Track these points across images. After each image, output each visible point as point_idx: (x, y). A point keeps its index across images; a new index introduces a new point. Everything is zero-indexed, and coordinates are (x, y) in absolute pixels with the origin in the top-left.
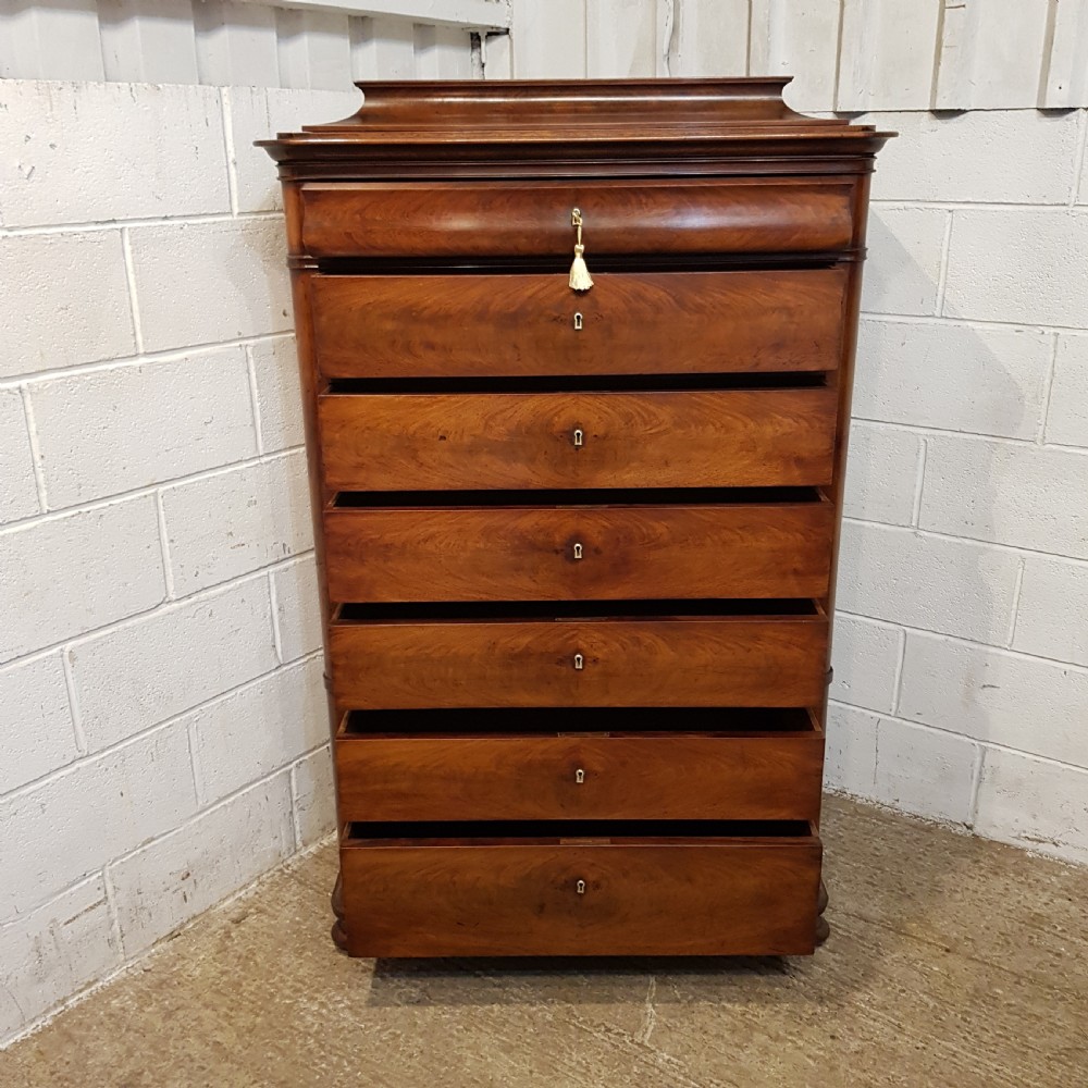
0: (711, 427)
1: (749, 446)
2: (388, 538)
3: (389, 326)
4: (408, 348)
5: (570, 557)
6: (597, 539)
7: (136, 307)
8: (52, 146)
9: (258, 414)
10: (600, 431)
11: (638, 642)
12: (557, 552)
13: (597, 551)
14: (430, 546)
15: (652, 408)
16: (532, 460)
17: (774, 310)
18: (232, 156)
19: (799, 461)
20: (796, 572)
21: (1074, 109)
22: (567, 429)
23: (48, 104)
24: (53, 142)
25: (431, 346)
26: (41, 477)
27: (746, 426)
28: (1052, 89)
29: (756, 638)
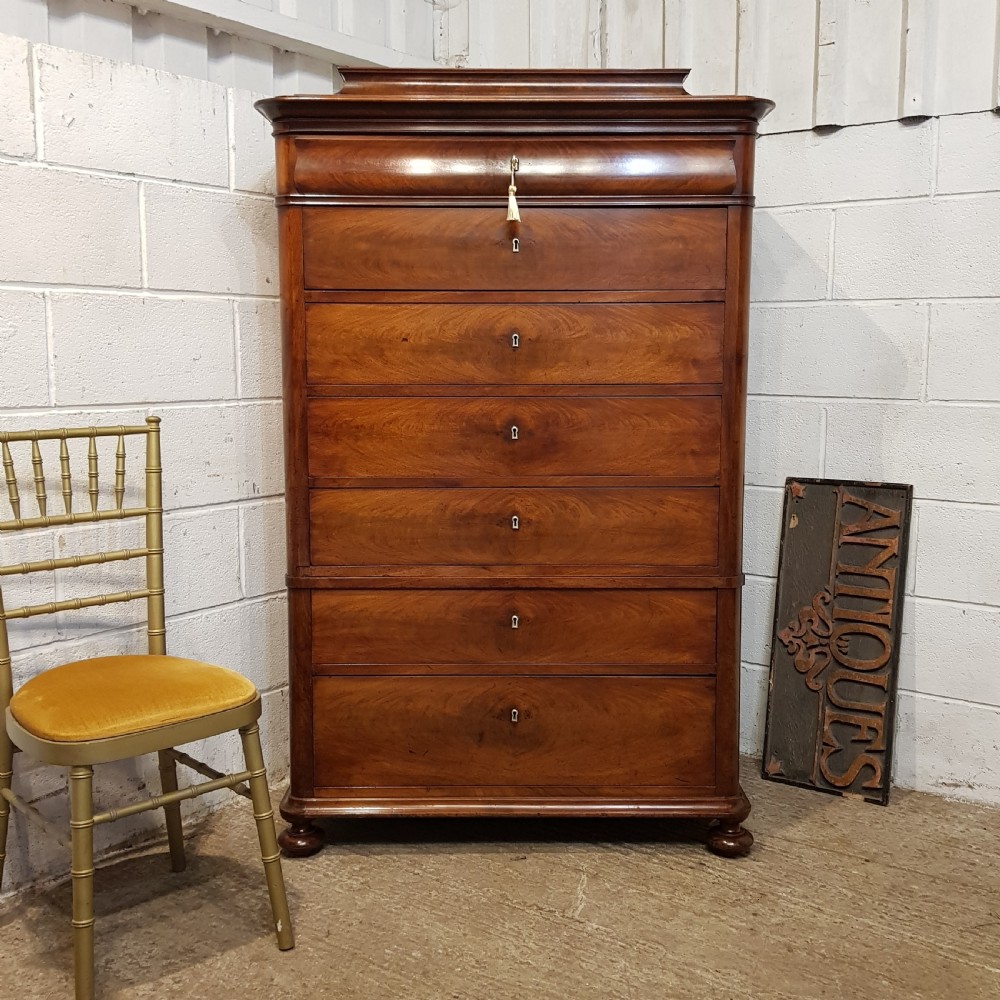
0: (623, 332)
1: (655, 349)
2: (359, 420)
3: (363, 246)
4: (378, 266)
5: (508, 437)
6: (531, 424)
7: (144, 247)
8: (90, 106)
9: (239, 360)
10: (533, 335)
11: (565, 505)
12: (497, 434)
13: (530, 433)
14: (393, 428)
15: (575, 317)
16: (476, 360)
17: (673, 238)
18: (232, 142)
19: (696, 362)
20: (693, 453)
21: (927, 118)
22: (506, 333)
23: (90, 72)
24: (91, 102)
25: (396, 264)
26: (52, 375)
27: (651, 332)
28: (908, 101)
29: (661, 502)
